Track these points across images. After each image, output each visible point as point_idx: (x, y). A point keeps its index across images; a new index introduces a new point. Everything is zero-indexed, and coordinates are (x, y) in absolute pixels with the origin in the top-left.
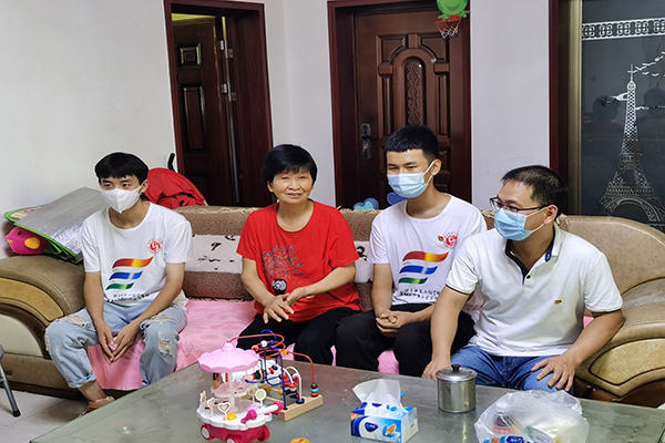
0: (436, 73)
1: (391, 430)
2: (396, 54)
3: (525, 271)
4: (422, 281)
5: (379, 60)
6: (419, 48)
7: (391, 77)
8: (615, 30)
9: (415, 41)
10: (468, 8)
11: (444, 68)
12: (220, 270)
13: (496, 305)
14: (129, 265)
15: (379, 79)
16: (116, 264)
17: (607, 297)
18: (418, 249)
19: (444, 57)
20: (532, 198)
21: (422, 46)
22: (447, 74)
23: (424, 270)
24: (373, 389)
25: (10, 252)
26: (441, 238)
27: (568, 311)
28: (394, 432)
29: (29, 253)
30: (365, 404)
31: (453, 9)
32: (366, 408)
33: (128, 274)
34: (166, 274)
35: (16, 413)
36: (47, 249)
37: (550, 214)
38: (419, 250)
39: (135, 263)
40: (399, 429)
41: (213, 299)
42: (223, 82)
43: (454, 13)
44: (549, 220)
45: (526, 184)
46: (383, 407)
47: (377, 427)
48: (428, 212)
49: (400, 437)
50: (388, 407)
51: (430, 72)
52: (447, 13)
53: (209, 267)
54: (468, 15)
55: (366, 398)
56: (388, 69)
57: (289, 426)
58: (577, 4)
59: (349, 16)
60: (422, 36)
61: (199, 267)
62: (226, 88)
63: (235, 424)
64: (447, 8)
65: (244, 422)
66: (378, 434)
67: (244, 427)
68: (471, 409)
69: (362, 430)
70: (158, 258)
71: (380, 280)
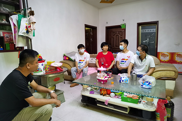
2: (115, 34)
3: (142, 61)
4: (124, 63)
5: (112, 35)
7: (114, 38)
9: (117, 33)
10: (125, 27)
11: (121, 36)
12: (93, 63)
13: (137, 66)
15: (112, 39)
16: (79, 61)
17: (153, 65)
18: (124, 58)
20: (141, 49)
22: (122, 37)
25: (64, 60)
26: (127, 57)
27: (147, 68)
28: (127, 82)
29: (67, 60)
34: (86, 62)
35: (65, 83)
36: (70, 59)
37: (144, 52)
39: (82, 61)
50: (125, 78)
51: (119, 37)
52: (122, 28)
53: (91, 62)
55: (122, 76)
56: (113, 37)
57: (109, 81)
58: (140, 27)
59: (108, 29)
60: (118, 32)
61: (90, 62)
62: (91, 39)
63: (103, 79)
64: (123, 27)
65: (104, 78)
66: (124, 82)
67: (104, 79)
68: (136, 80)
69: (121, 81)
70: (85, 60)
71: (118, 63)
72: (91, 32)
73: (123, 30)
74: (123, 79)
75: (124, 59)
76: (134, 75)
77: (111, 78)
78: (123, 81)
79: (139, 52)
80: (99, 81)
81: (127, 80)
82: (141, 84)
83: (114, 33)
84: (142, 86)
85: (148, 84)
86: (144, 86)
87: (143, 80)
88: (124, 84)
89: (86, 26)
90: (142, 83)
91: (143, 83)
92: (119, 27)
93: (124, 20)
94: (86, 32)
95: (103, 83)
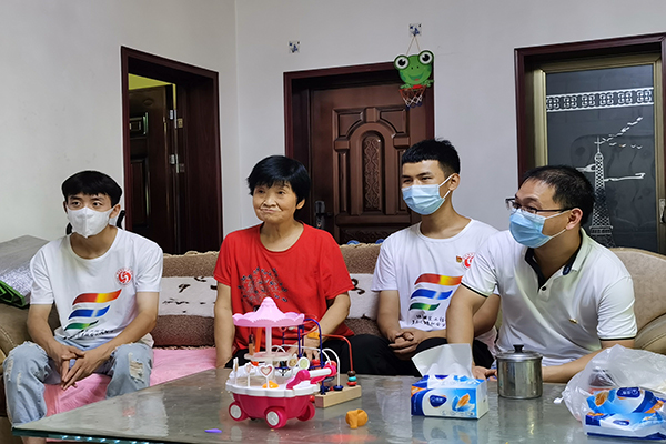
0: (396, 147)
1: (464, 402)
2: (357, 124)
4: (434, 307)
5: (335, 134)
6: (378, 122)
7: (348, 151)
8: (579, 101)
9: (373, 115)
10: (431, 77)
11: (404, 141)
12: (189, 313)
14: (93, 301)
15: (335, 154)
16: (78, 301)
18: (432, 271)
19: (404, 130)
20: (554, 198)
21: (381, 121)
23: (437, 295)
24: (435, 360)
26: (459, 259)
28: (468, 404)
30: (427, 377)
31: (416, 79)
32: (429, 381)
33: (92, 311)
37: (572, 219)
38: (434, 273)
39: (99, 298)
40: (473, 400)
41: (179, 347)
42: (171, 153)
43: (417, 83)
44: (571, 226)
45: (548, 183)
46: (450, 379)
47: (445, 400)
48: (445, 231)
49: (475, 410)
50: (456, 378)
51: (389, 146)
52: (410, 82)
53: (176, 310)
54: (432, 84)
55: (427, 370)
56: (344, 145)
57: (328, 415)
58: (540, 77)
59: (304, 89)
60: (381, 110)
61: (164, 310)
62: (174, 159)
63: (280, 391)
64: (410, 78)
65: (290, 386)
66: (446, 409)
67: (291, 394)
68: (539, 396)
69: (427, 408)
70: (129, 290)
71: (387, 308)
72: (170, 107)
73: (411, 94)
74: (435, 387)
75: (434, 278)
76: (518, 357)
77: (346, 389)
78: (436, 402)
79: (540, 218)
80: (244, 415)
81: (472, 392)
82: (586, 410)
83: (348, 121)
84: (591, 421)
85: (640, 410)
86: (608, 423)
87: (597, 382)
88: (448, 427)
89: (134, 62)
90: (590, 402)
91: (600, 398)
92: (385, 75)
93: (416, 33)
94: (134, 105)
95: (282, 427)
